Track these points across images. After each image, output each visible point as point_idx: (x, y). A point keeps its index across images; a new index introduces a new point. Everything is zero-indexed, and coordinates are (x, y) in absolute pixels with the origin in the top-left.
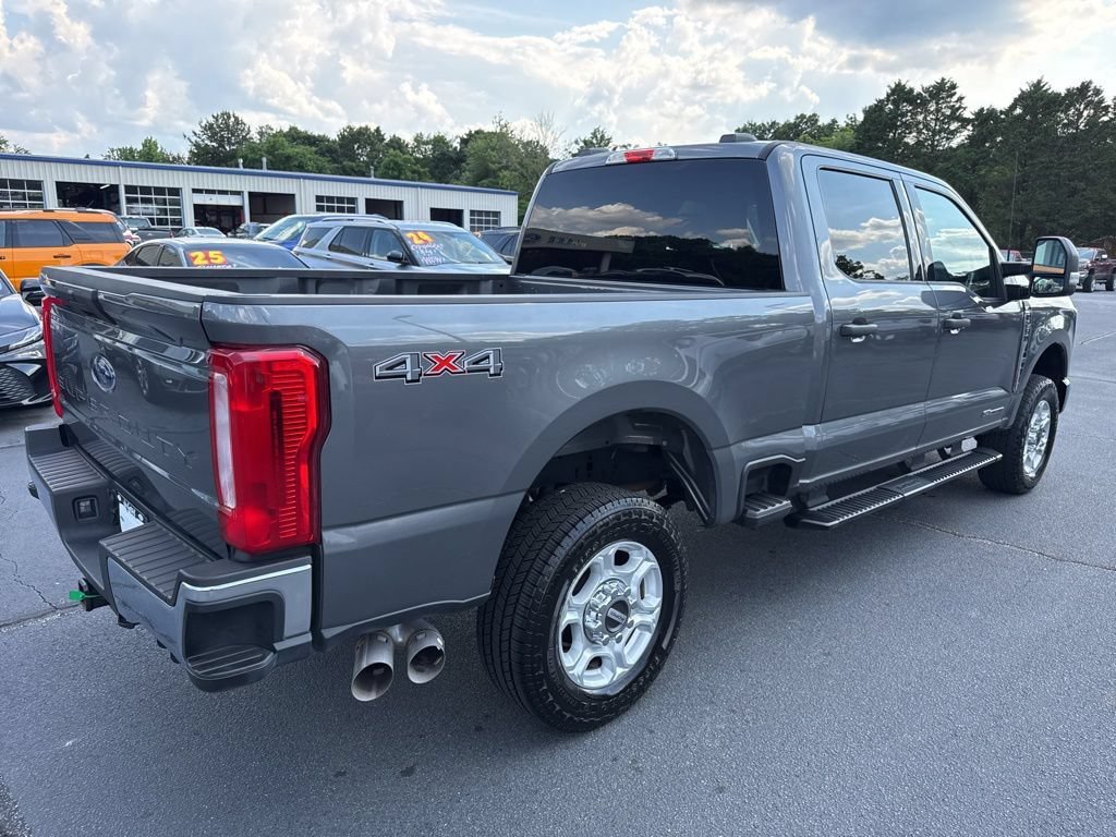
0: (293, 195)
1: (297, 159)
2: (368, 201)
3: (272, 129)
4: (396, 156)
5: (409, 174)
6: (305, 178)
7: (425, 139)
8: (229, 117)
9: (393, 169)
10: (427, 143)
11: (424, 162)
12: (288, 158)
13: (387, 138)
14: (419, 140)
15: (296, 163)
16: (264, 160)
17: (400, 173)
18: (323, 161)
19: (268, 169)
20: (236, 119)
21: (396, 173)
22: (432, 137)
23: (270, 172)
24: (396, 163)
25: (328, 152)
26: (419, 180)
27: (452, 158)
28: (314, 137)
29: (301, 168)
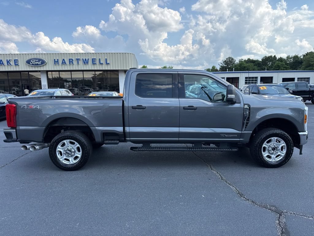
0: (239, 77)
1: (247, 67)
2: (262, 78)
3: (243, 60)
4: (278, 63)
5: (282, 68)
6: (242, 73)
7: (290, 57)
8: (230, 58)
9: (277, 67)
10: (291, 58)
11: (290, 64)
12: (245, 67)
13: (278, 58)
14: (288, 57)
15: (246, 68)
16: (234, 69)
17: (279, 68)
18: (256, 67)
19: (234, 71)
20: (232, 58)
21: (278, 68)
22: (293, 56)
23: (229, 72)
24: (278, 65)
25: (258, 64)
26: (286, 70)
27: (299, 62)
28: (254, 60)
29: (248, 70)
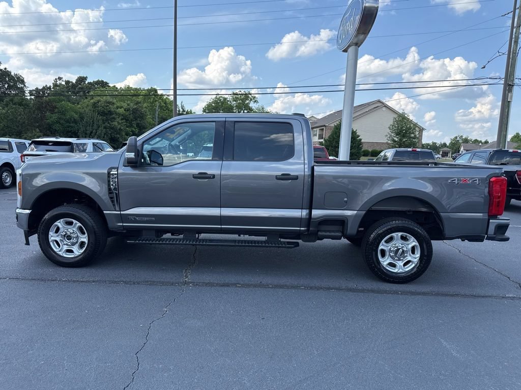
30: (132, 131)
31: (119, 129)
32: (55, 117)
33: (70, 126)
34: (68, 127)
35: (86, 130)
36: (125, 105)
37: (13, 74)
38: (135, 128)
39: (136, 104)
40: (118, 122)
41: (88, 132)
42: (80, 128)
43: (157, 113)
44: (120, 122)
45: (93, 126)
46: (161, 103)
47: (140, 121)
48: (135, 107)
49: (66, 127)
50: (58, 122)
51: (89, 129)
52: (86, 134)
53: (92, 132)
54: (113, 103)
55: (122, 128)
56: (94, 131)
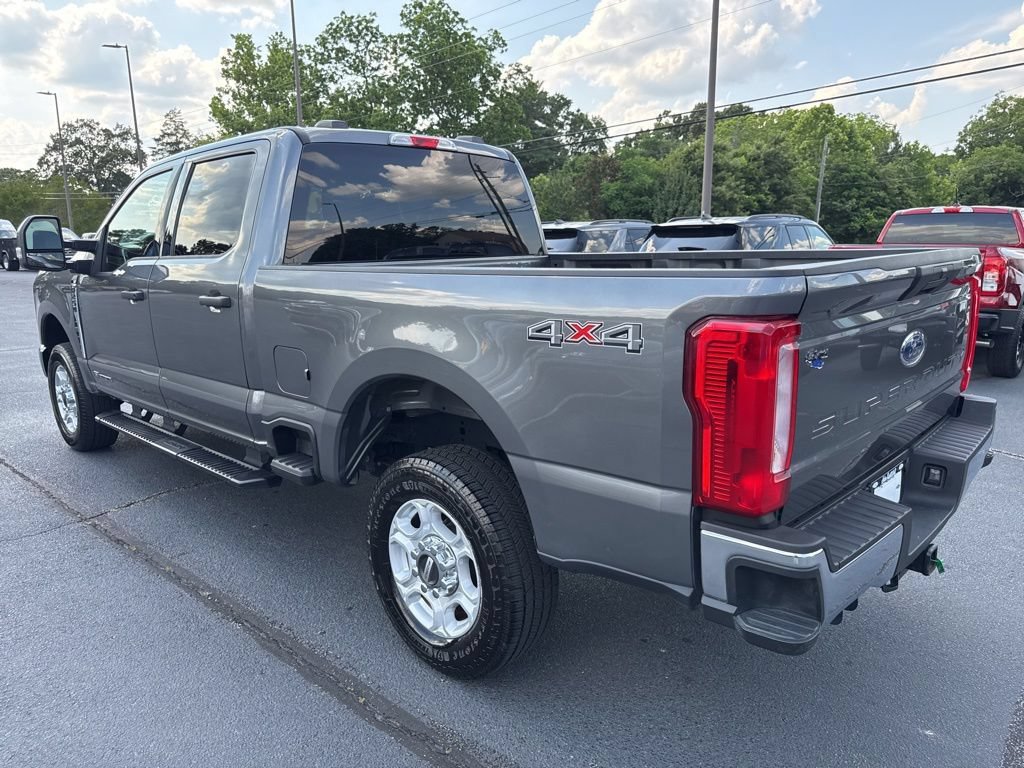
30: (759, 201)
31: (730, 199)
32: (614, 187)
33: (640, 202)
34: (637, 204)
35: (667, 208)
36: (751, 150)
37: (590, 118)
38: (766, 195)
39: (776, 143)
40: (729, 186)
41: (670, 210)
42: (657, 205)
43: (825, 157)
44: (733, 184)
45: (680, 197)
46: (838, 135)
47: (780, 179)
48: (772, 149)
49: (633, 205)
50: (619, 196)
51: (672, 204)
52: (666, 214)
53: (677, 210)
54: (724, 148)
55: (736, 196)
56: (680, 208)
